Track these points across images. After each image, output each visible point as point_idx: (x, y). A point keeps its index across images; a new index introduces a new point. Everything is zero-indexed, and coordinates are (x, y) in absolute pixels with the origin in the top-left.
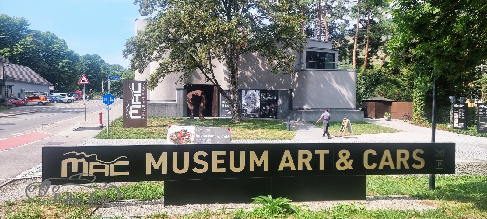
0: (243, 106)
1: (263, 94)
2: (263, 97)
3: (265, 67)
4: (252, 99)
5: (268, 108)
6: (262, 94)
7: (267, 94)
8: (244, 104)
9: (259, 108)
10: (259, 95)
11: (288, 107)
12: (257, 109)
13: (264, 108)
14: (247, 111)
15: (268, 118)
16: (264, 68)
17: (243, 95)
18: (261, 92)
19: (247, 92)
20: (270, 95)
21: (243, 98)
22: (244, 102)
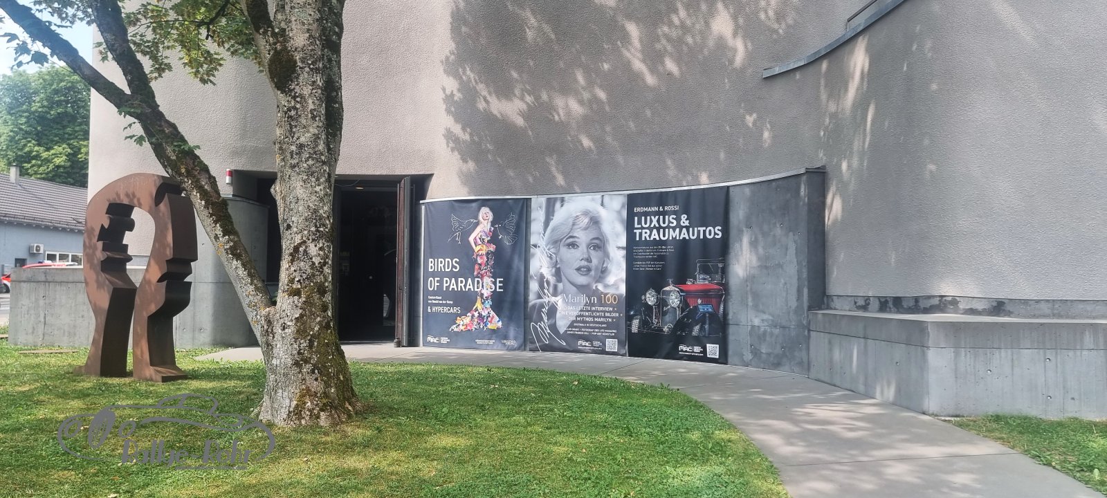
0: (534, 286)
1: (646, 214)
2: (646, 235)
3: (663, 63)
4: (583, 247)
5: (674, 300)
6: (640, 215)
7: (664, 213)
8: (542, 277)
9: (620, 296)
10: (622, 221)
11: (799, 291)
12: (611, 305)
13: (650, 298)
14: (558, 315)
15: (673, 355)
16: (653, 70)
17: (536, 226)
18: (632, 201)
19: (558, 205)
20: (684, 217)
21: (533, 240)
22: (540, 264)
